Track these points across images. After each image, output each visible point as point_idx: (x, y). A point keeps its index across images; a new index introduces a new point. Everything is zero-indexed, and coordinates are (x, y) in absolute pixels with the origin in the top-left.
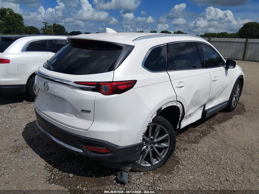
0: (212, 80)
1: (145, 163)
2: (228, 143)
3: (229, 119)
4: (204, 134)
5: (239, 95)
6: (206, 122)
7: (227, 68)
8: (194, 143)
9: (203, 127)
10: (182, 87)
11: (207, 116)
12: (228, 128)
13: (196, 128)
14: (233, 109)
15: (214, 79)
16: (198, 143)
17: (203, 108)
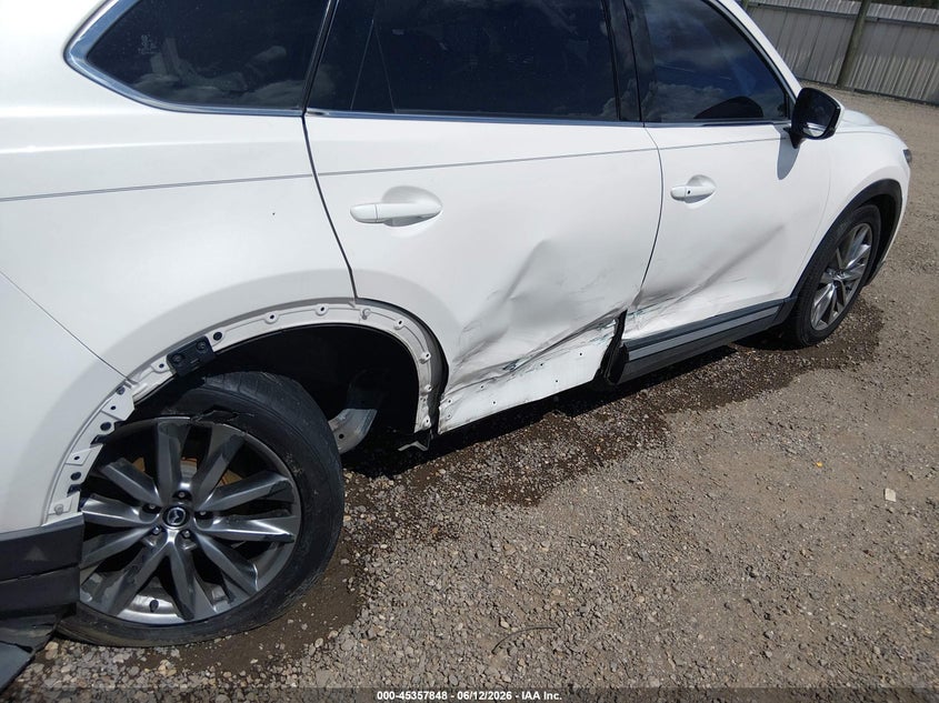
0: (667, 196)
1: (153, 608)
2: (688, 523)
3: (767, 387)
4: (597, 454)
5: (861, 273)
6: (645, 391)
7: (795, 137)
8: (516, 502)
9: (617, 416)
10: (418, 219)
11: (629, 372)
12: (736, 434)
13: (578, 419)
14: (815, 339)
15: (681, 190)
16: (535, 502)
17: (610, 330)
